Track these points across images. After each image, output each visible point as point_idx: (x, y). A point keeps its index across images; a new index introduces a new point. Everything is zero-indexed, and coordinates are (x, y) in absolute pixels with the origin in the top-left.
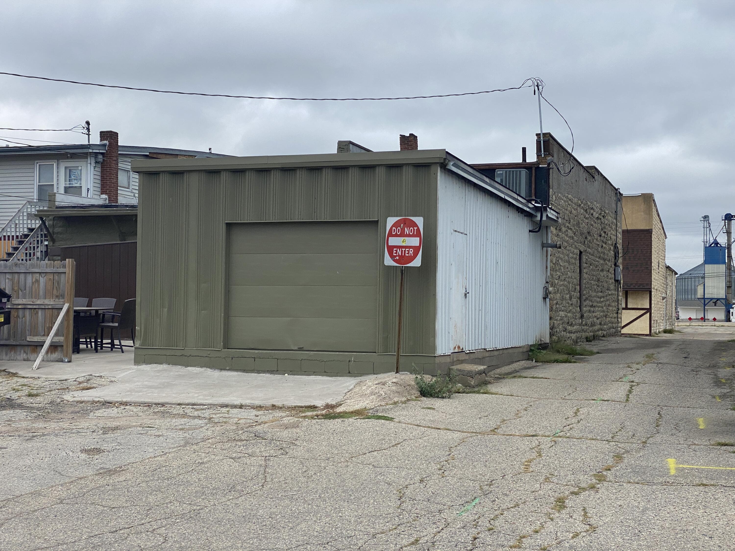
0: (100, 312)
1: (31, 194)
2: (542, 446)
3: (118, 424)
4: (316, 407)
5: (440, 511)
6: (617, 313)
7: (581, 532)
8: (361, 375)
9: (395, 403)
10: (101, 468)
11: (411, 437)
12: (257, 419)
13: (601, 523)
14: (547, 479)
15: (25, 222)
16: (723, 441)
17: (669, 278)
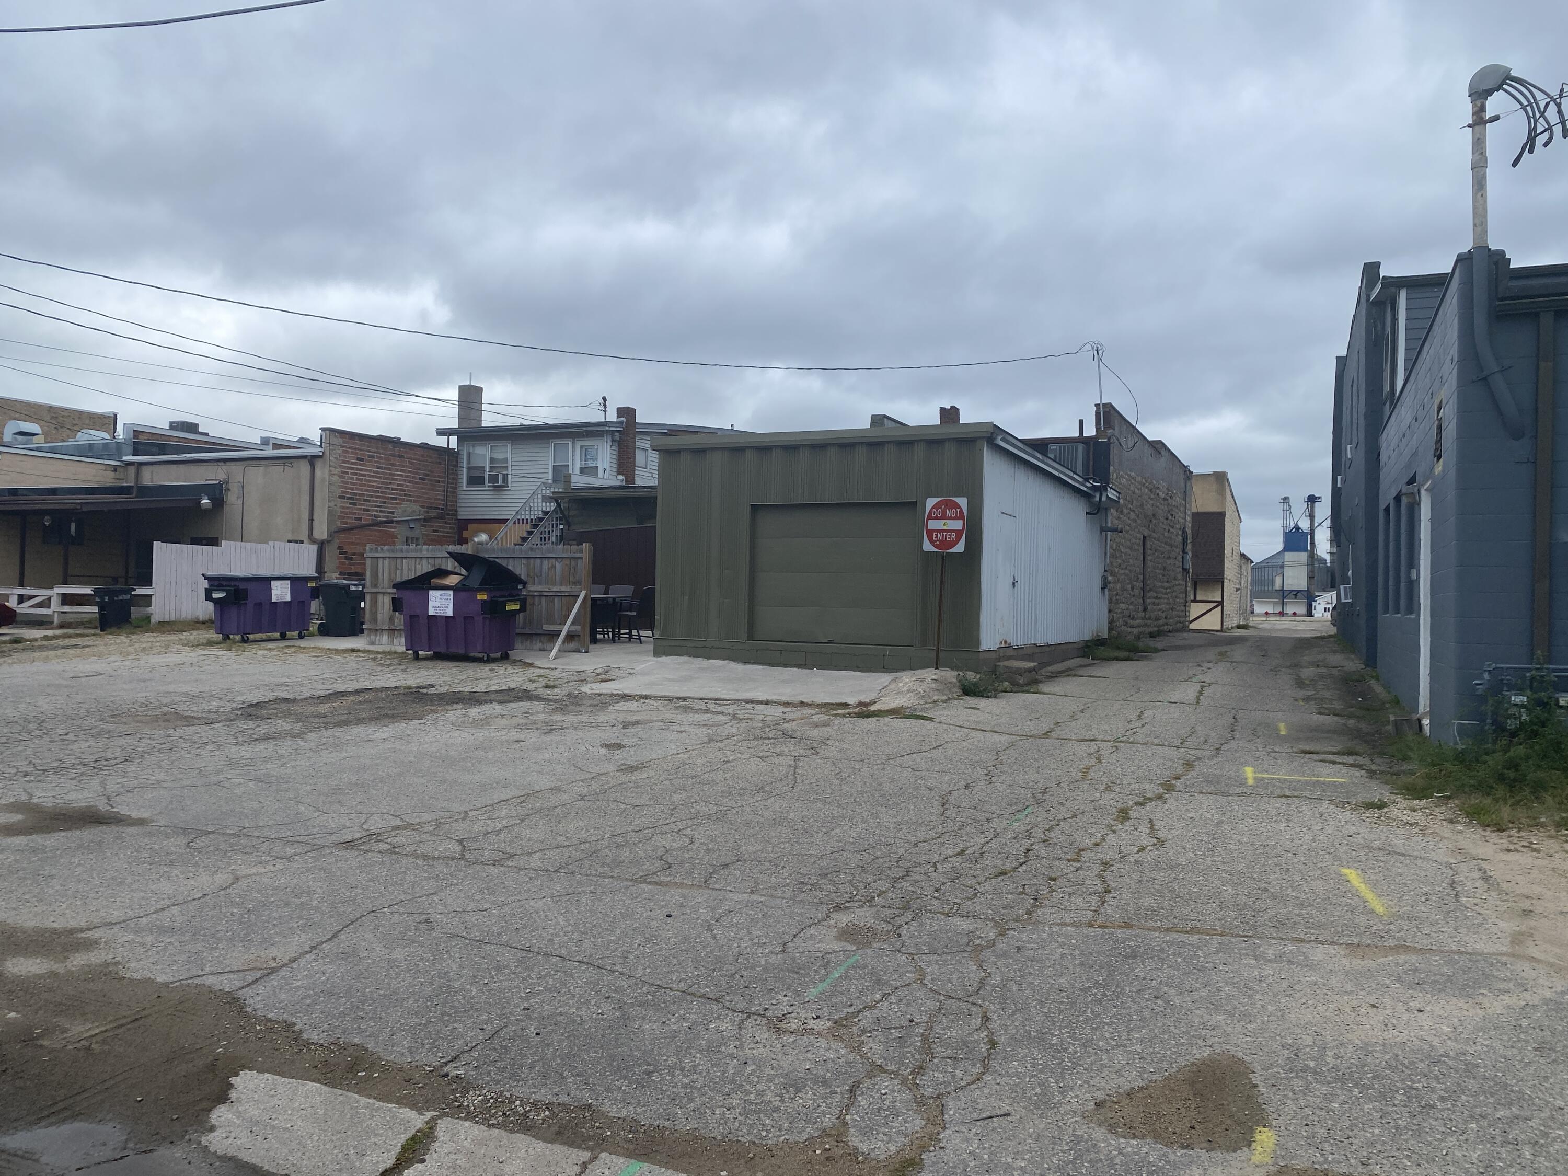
0: (618, 600)
1: (546, 475)
2: (1102, 752)
3: (639, 718)
4: (848, 705)
5: (988, 820)
6: (1185, 606)
7: (1147, 846)
8: (897, 671)
9: (935, 702)
10: (622, 764)
11: (953, 739)
12: (785, 716)
13: (1170, 837)
14: (1108, 788)
15: (540, 504)
16: (1307, 748)
17: (1244, 567)
